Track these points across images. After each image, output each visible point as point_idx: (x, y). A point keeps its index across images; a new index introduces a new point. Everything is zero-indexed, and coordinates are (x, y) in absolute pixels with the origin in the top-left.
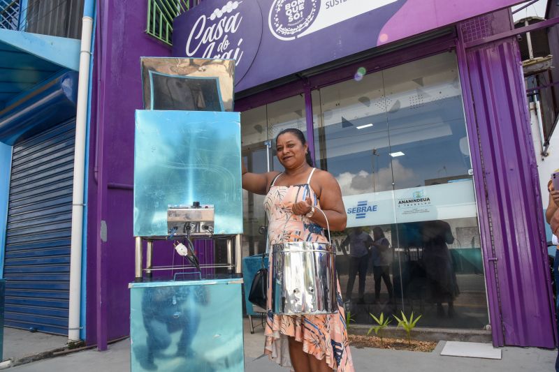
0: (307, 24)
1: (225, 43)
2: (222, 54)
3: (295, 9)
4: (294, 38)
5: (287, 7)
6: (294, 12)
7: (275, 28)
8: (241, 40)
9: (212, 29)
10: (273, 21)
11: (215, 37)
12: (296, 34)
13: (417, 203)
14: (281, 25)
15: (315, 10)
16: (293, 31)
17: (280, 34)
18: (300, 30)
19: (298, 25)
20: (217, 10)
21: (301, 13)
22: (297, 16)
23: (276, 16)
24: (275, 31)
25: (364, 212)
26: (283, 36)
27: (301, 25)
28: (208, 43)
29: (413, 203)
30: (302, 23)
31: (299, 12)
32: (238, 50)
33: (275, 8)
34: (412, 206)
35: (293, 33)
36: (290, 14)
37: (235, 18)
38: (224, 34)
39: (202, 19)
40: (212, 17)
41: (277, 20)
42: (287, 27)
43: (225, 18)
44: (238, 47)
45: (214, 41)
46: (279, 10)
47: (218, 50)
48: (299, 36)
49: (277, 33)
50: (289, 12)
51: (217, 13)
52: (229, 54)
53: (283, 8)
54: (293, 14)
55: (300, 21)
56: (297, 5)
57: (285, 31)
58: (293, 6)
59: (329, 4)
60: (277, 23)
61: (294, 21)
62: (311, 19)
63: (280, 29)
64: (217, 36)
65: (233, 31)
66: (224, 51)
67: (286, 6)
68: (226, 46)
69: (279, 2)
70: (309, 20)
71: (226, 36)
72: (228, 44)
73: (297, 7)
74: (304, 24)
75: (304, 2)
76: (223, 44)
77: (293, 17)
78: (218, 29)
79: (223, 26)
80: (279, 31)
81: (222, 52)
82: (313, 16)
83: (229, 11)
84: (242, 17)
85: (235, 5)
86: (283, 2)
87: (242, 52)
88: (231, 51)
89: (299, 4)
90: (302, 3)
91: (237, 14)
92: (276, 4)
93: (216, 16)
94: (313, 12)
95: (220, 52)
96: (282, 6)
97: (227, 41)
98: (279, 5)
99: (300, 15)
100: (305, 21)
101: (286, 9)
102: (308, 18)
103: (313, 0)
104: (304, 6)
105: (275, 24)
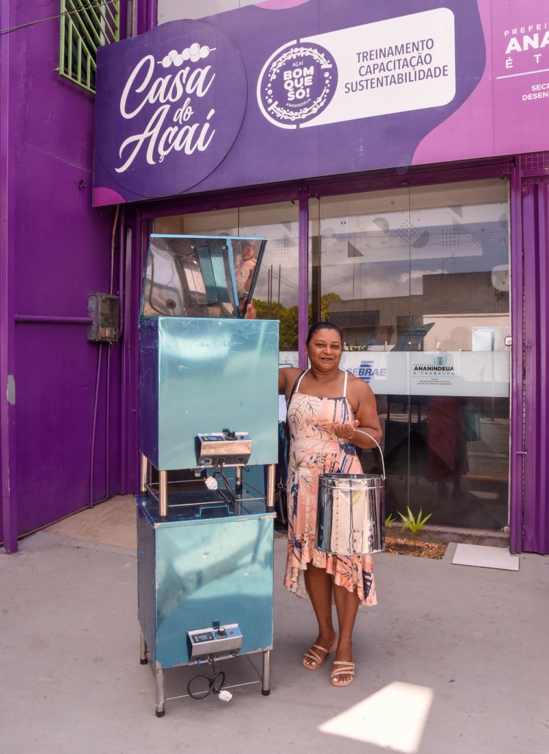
0: (315, 111)
1: (186, 112)
2: (180, 127)
3: (299, 83)
4: (294, 127)
5: (287, 75)
6: (297, 86)
7: (266, 105)
8: (212, 112)
9: (165, 81)
10: (264, 94)
11: (169, 96)
12: (298, 122)
13: (438, 372)
14: (276, 103)
15: (328, 91)
16: (294, 116)
18: (304, 117)
19: (302, 108)
20: (173, 53)
21: (308, 90)
22: (300, 94)
23: (269, 85)
24: (266, 109)
25: (368, 376)
26: (278, 119)
27: (306, 110)
28: (158, 104)
29: (433, 372)
30: (308, 105)
31: (305, 88)
32: (207, 126)
33: (268, 72)
34: (430, 375)
35: (293, 119)
36: (290, 88)
37: (204, 72)
38: (185, 95)
39: (148, 62)
40: (166, 62)
41: (270, 92)
42: (286, 108)
43: (188, 69)
44: (207, 121)
45: (168, 102)
46: (274, 77)
47: (175, 120)
48: (302, 126)
49: (269, 113)
50: (289, 85)
51: (173, 58)
52: (192, 130)
53: (280, 76)
54: (296, 89)
55: (304, 103)
56: (302, 76)
57: (282, 113)
58: (295, 76)
59: (349, 86)
60: (270, 97)
61: (296, 101)
62: (322, 104)
63: (274, 106)
64: (174, 95)
65: (200, 94)
66: (185, 124)
67: (285, 73)
68: (187, 115)
69: (274, 64)
70: (319, 104)
71: (188, 99)
72: (190, 113)
73: (302, 79)
74: (310, 108)
75: (312, 73)
76: (182, 110)
77: (295, 94)
78: (175, 84)
79: (184, 81)
80: (272, 111)
81: (181, 123)
82: (325, 100)
83: (195, 59)
84: (214, 75)
85: (205, 52)
86: (280, 65)
87: (214, 131)
88: (196, 125)
89: (305, 75)
90: (310, 75)
91: (208, 68)
92: (270, 65)
93: (173, 63)
94: (325, 93)
95: (177, 124)
96: (278, 71)
97: (190, 108)
98: (274, 70)
99: (306, 94)
100: (313, 104)
101: (285, 78)
102: (318, 101)
103: (327, 75)
104: (313, 80)
105: (267, 98)
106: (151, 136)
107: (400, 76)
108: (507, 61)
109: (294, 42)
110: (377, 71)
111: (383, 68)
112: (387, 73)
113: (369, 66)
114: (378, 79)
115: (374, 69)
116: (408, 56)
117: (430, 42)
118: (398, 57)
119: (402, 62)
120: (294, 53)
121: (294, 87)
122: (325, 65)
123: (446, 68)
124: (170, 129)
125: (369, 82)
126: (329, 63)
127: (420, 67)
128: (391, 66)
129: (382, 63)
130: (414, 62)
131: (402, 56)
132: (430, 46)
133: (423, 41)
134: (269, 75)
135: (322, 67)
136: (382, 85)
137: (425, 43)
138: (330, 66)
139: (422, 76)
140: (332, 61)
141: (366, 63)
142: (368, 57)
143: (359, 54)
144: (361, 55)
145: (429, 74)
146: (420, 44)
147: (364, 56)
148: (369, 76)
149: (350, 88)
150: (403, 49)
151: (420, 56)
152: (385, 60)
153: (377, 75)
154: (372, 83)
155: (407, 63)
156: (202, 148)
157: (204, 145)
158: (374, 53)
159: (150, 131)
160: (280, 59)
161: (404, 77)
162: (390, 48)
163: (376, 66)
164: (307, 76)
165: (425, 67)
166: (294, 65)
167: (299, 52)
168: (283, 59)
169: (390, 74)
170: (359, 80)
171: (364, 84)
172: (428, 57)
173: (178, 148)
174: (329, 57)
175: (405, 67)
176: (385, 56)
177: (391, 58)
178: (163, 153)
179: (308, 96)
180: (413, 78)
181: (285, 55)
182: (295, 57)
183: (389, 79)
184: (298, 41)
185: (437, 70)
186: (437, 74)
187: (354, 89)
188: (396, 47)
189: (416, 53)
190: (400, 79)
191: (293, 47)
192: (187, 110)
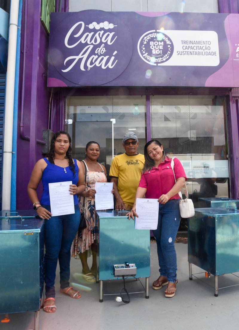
0: (164, 60)
1: (102, 50)
2: (99, 56)
3: (157, 47)
4: (155, 65)
5: (151, 43)
7: (142, 54)
8: (116, 52)
9: (91, 35)
10: (141, 49)
11: (93, 41)
12: (157, 63)
14: (147, 53)
15: (170, 53)
17: (146, 59)
18: (160, 61)
19: (159, 58)
20: (95, 24)
21: (161, 51)
22: (158, 52)
23: (143, 46)
24: (143, 56)
26: (148, 60)
27: (161, 59)
28: (86, 44)
30: (162, 57)
31: (160, 50)
32: (113, 58)
33: (142, 40)
35: (155, 61)
36: (153, 49)
37: (111, 35)
38: (101, 43)
39: (81, 25)
40: (91, 26)
41: (144, 49)
42: (151, 56)
43: (103, 32)
44: (113, 56)
45: (92, 44)
46: (145, 43)
47: (96, 52)
48: (159, 65)
49: (144, 57)
50: (152, 47)
51: (93, 25)
52: (106, 58)
53: (148, 43)
55: (160, 56)
56: (158, 45)
57: (149, 58)
58: (155, 44)
59: (179, 52)
60: (144, 50)
61: (156, 54)
62: (168, 57)
63: (146, 55)
64: (96, 41)
65: (109, 43)
67: (151, 42)
68: (103, 52)
69: (145, 38)
70: (166, 57)
71: (103, 45)
72: (104, 51)
73: (158, 46)
74: (162, 58)
75: (163, 45)
76: (100, 49)
77: (155, 51)
78: (96, 37)
79: (101, 36)
80: (145, 56)
81: (99, 54)
82: (169, 56)
83: (106, 28)
84: (117, 37)
85: (111, 26)
86: (148, 38)
87: (117, 60)
88: (107, 57)
89: (159, 45)
90: (162, 45)
91: (113, 33)
92: (143, 38)
93: (94, 27)
94: (169, 54)
95: (97, 54)
96: (147, 41)
97: (104, 49)
98: (146, 40)
99: (160, 52)
100: (163, 57)
101: (151, 44)
102: (166, 56)
103: (169, 46)
104: (163, 47)
105: (142, 51)
106: (83, 58)
107: (199, 52)
108: (237, 54)
109: (154, 31)
110: (190, 49)
111: (192, 48)
112: (194, 50)
113: (186, 46)
114: (190, 52)
115: (189, 48)
116: (202, 46)
117: (209, 42)
118: (197, 45)
119: (199, 47)
120: (154, 35)
121: (155, 48)
122: (168, 42)
123: (216, 53)
124: (93, 56)
125: (187, 52)
126: (170, 42)
127: (206, 51)
128: (195, 48)
129: (191, 46)
130: (204, 48)
131: (199, 45)
132: (209, 44)
133: (207, 41)
134: (143, 42)
135: (167, 43)
136: (192, 55)
137: (207, 42)
138: (170, 43)
139: (207, 54)
140: (171, 41)
141: (185, 45)
142: (186, 43)
143: (182, 41)
144: (183, 42)
145: (209, 54)
146: (206, 42)
147: (185, 42)
148: (186, 50)
149: (179, 53)
150: (199, 42)
151: (206, 47)
152: (193, 45)
153: (190, 50)
154: (188, 53)
155: (201, 48)
156: (111, 67)
157: (112, 66)
158: (188, 42)
159: (82, 55)
160: (148, 36)
161: (200, 53)
162: (194, 41)
163: (189, 47)
164: (160, 45)
165: (208, 51)
166: (154, 40)
167: (156, 35)
168: (149, 36)
169: (195, 51)
170: (183, 50)
171: (185, 53)
172: (209, 48)
173: (98, 65)
174: (169, 39)
175: (201, 50)
176: (192, 44)
177: (195, 45)
178: (89, 66)
179: (161, 53)
180: (204, 54)
181: (150, 35)
182: (155, 37)
183: (195, 53)
184: (156, 31)
185: (213, 53)
186: (213, 54)
187: (181, 54)
188: (197, 41)
189: (204, 45)
190: (198, 54)
191: (154, 32)
192: (103, 49)
